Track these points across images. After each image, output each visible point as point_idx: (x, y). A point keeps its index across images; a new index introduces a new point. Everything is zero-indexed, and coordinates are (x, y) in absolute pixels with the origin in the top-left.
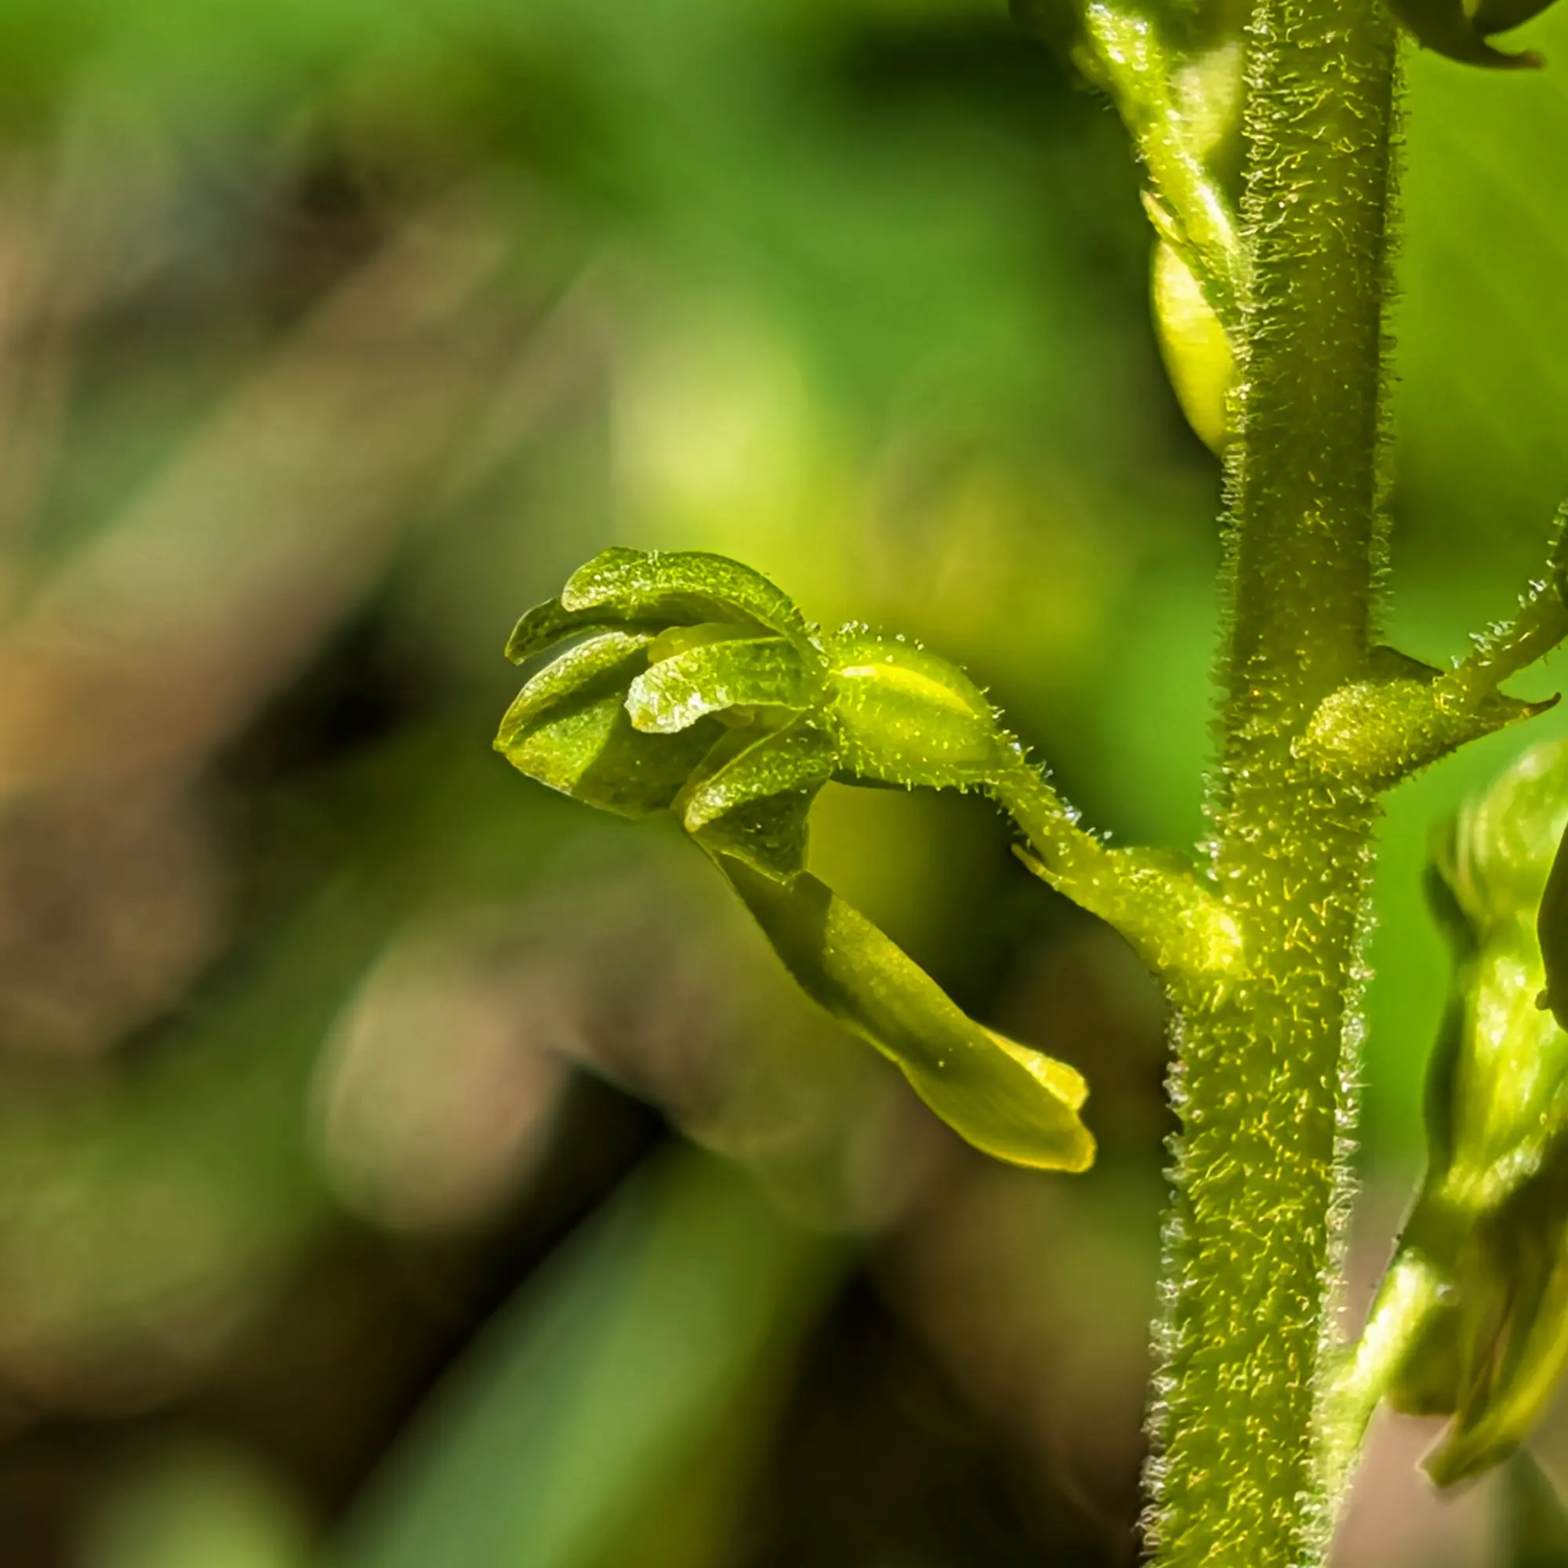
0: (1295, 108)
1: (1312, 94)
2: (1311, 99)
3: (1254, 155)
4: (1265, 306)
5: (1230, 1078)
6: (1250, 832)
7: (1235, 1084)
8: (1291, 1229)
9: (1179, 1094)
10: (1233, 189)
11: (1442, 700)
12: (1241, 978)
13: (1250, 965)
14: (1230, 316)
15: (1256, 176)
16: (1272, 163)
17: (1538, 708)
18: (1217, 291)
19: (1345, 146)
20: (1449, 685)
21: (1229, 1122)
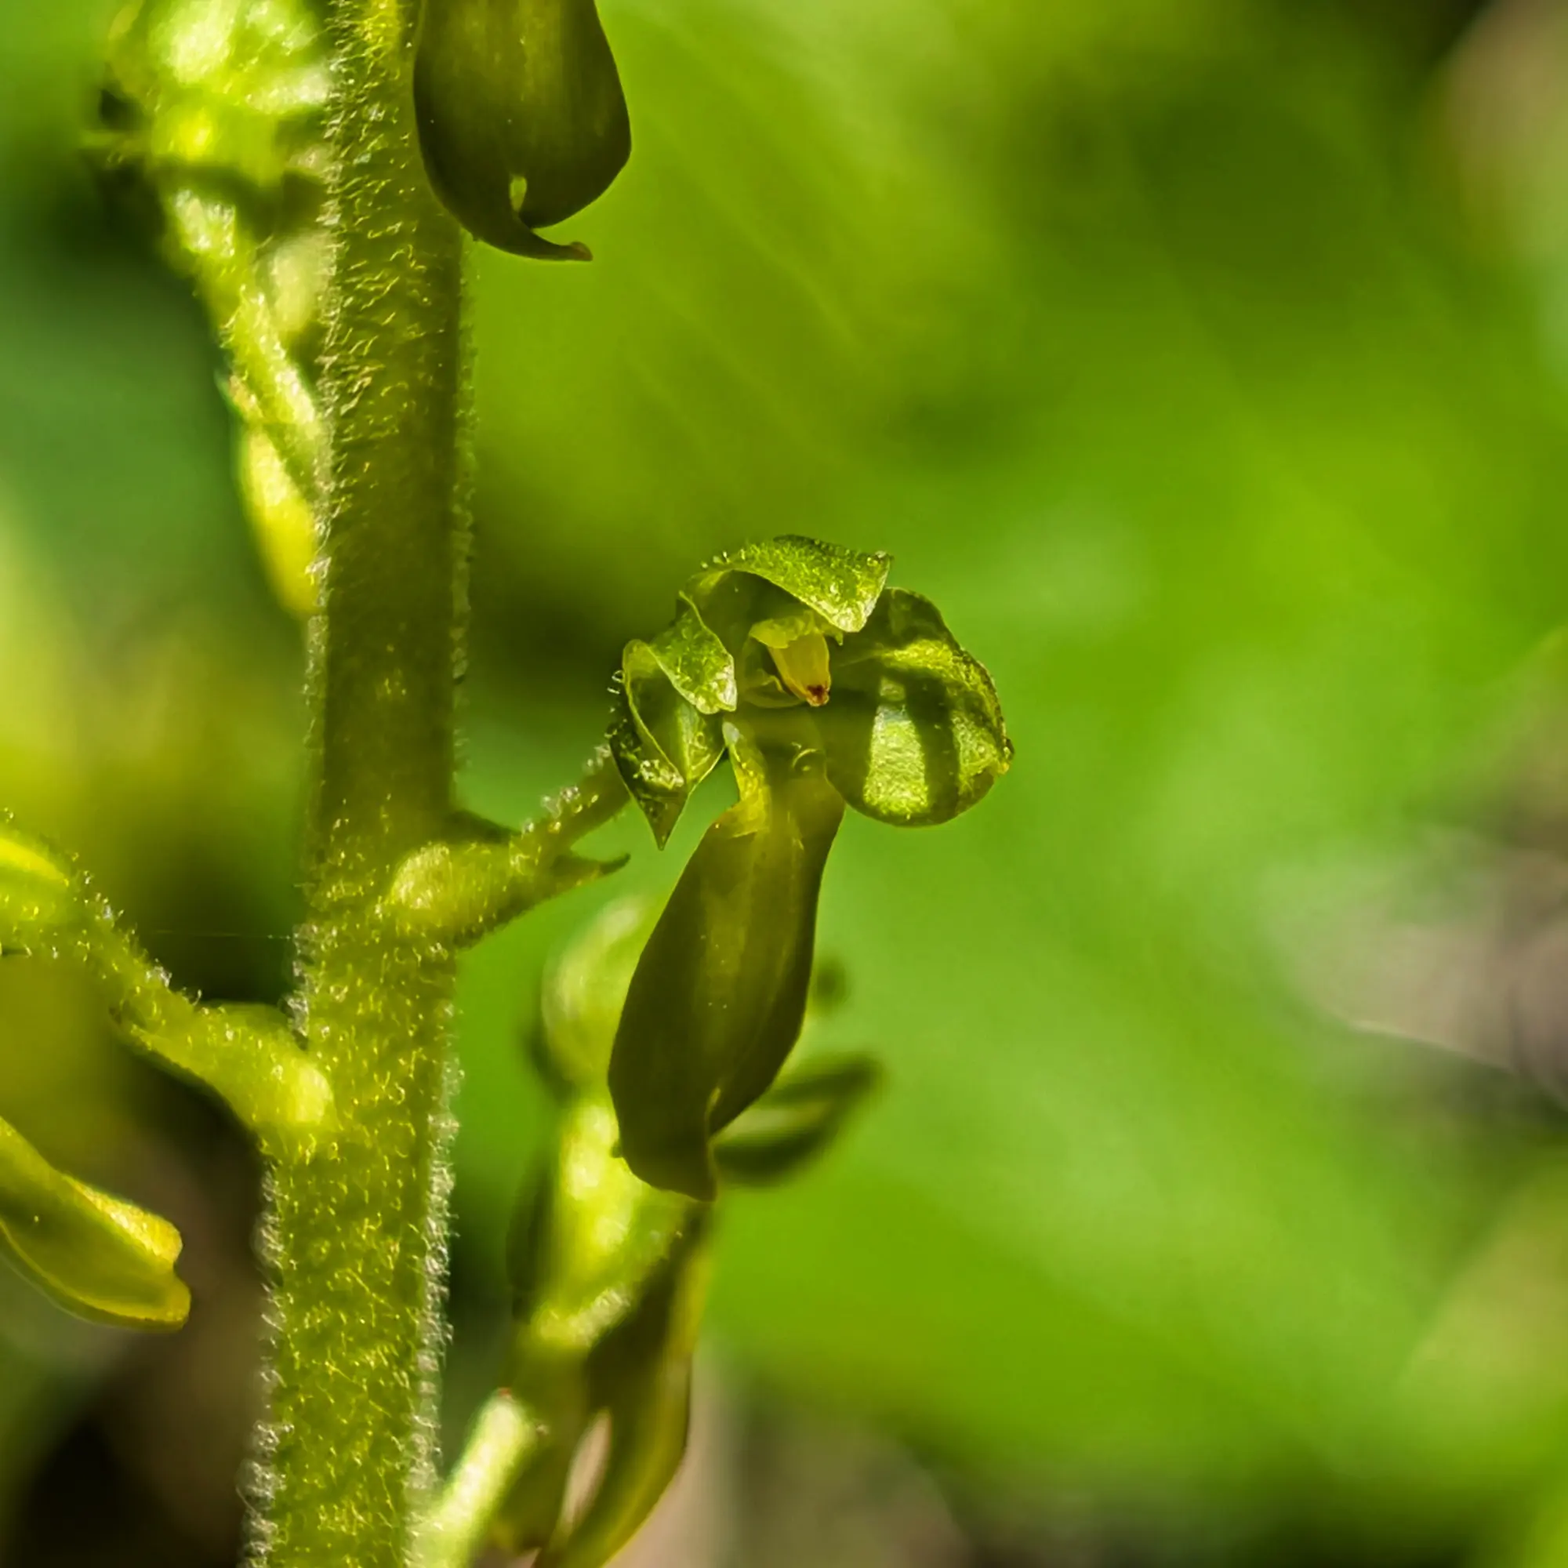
0: (364, 295)
1: (380, 282)
2: (381, 286)
3: (329, 341)
4: (342, 485)
5: (323, 1230)
6: (338, 991)
7: (330, 1234)
8: (386, 1373)
9: (273, 1244)
10: (311, 373)
11: (516, 861)
12: (333, 1130)
13: (342, 1118)
14: (310, 494)
15: (328, 361)
16: (348, 347)
17: (609, 868)
18: (297, 470)
19: (412, 332)
20: (523, 847)
21: (323, 1270)
